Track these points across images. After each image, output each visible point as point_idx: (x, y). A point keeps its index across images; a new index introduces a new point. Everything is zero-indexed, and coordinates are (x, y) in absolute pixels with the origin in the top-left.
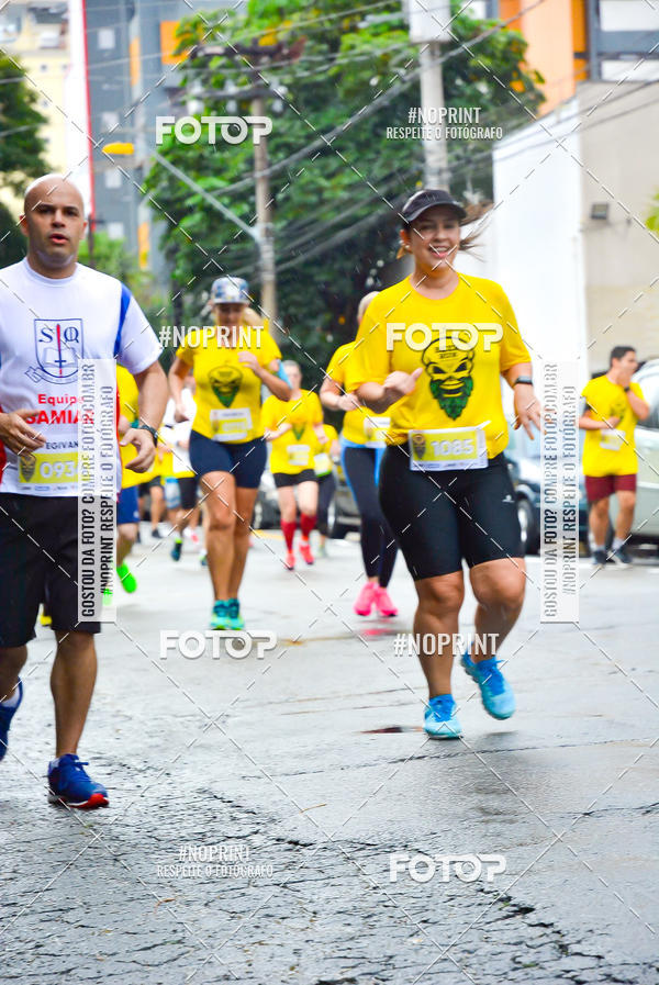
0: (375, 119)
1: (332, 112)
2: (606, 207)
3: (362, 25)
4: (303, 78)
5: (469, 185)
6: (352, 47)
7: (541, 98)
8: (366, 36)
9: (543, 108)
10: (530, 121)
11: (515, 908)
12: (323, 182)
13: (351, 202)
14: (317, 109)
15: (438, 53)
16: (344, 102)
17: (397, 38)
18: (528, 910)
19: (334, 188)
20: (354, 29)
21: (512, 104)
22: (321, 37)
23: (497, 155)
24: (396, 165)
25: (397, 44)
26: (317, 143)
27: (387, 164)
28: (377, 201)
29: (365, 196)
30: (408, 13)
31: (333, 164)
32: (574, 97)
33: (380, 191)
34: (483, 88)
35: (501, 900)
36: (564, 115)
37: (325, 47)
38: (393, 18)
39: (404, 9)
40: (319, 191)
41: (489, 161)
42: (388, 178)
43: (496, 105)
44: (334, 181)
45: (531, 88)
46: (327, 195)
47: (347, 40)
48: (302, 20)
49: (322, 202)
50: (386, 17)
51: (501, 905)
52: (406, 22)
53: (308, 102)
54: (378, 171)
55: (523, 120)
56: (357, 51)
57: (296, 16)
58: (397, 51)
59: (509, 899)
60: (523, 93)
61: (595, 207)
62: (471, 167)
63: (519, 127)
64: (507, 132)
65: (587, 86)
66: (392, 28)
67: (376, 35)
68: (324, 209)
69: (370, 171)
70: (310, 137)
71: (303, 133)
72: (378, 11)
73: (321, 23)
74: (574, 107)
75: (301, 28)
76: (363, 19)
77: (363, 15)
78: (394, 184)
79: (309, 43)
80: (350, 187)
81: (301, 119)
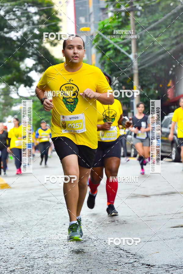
0: (172, 17)
1: (157, 15)
4: (147, 4)
12: (154, 39)
13: (164, 45)
14: (152, 14)
16: (161, 12)
24: (179, 32)
26: (152, 26)
27: (176, 32)
28: (172, 45)
29: (168, 43)
31: (158, 32)
33: (174, 42)
40: (154, 42)
42: (176, 37)
44: (158, 38)
46: (156, 43)
49: (154, 46)
53: (149, 12)
54: (173, 35)
68: (154, 48)
69: (170, 35)
70: (150, 24)
71: (147, 22)
78: (179, 39)
80: (163, 40)
81: (146, 17)
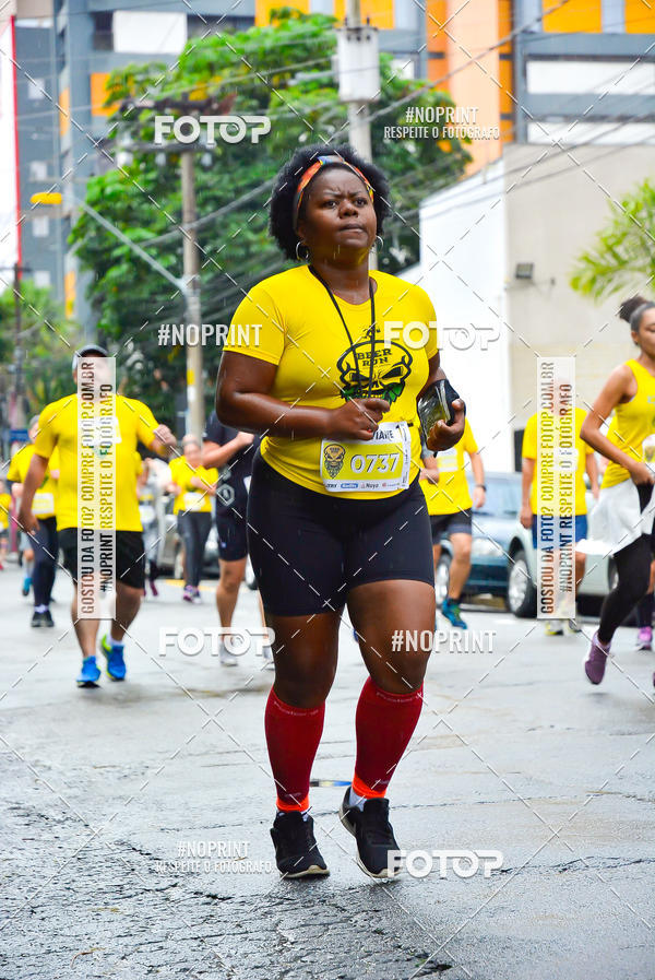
1: (260, 167)
2: (531, 266)
3: (292, 83)
5: (396, 243)
6: (282, 104)
7: (467, 158)
8: (296, 93)
9: (470, 169)
10: (457, 181)
11: (431, 965)
12: (251, 236)
14: (246, 163)
15: (367, 112)
16: (273, 158)
17: (326, 95)
18: (446, 967)
19: (261, 242)
20: (283, 86)
21: (441, 164)
22: (251, 93)
23: (424, 213)
25: (326, 102)
26: (246, 197)
30: (338, 73)
31: (261, 218)
32: (501, 158)
34: (411, 147)
35: (419, 957)
36: (490, 176)
37: (254, 103)
38: (323, 76)
39: (334, 67)
40: (247, 245)
41: (415, 219)
43: (423, 164)
44: (262, 235)
45: (457, 148)
46: (254, 249)
47: (277, 96)
48: (233, 76)
49: (249, 256)
50: (315, 74)
51: (417, 961)
52: (336, 80)
53: (237, 157)
55: (450, 179)
56: (285, 108)
57: (226, 72)
58: (327, 109)
59: (426, 955)
60: (450, 154)
61: (519, 267)
62: (398, 224)
63: (446, 186)
64: (435, 190)
65: (513, 147)
66: (322, 86)
67: (306, 92)
68: (252, 262)
70: (238, 192)
71: (231, 187)
72: (308, 69)
73: (252, 80)
74: (500, 169)
75: (232, 84)
76: (293, 77)
77: (293, 74)
79: (239, 99)
81: (229, 172)
